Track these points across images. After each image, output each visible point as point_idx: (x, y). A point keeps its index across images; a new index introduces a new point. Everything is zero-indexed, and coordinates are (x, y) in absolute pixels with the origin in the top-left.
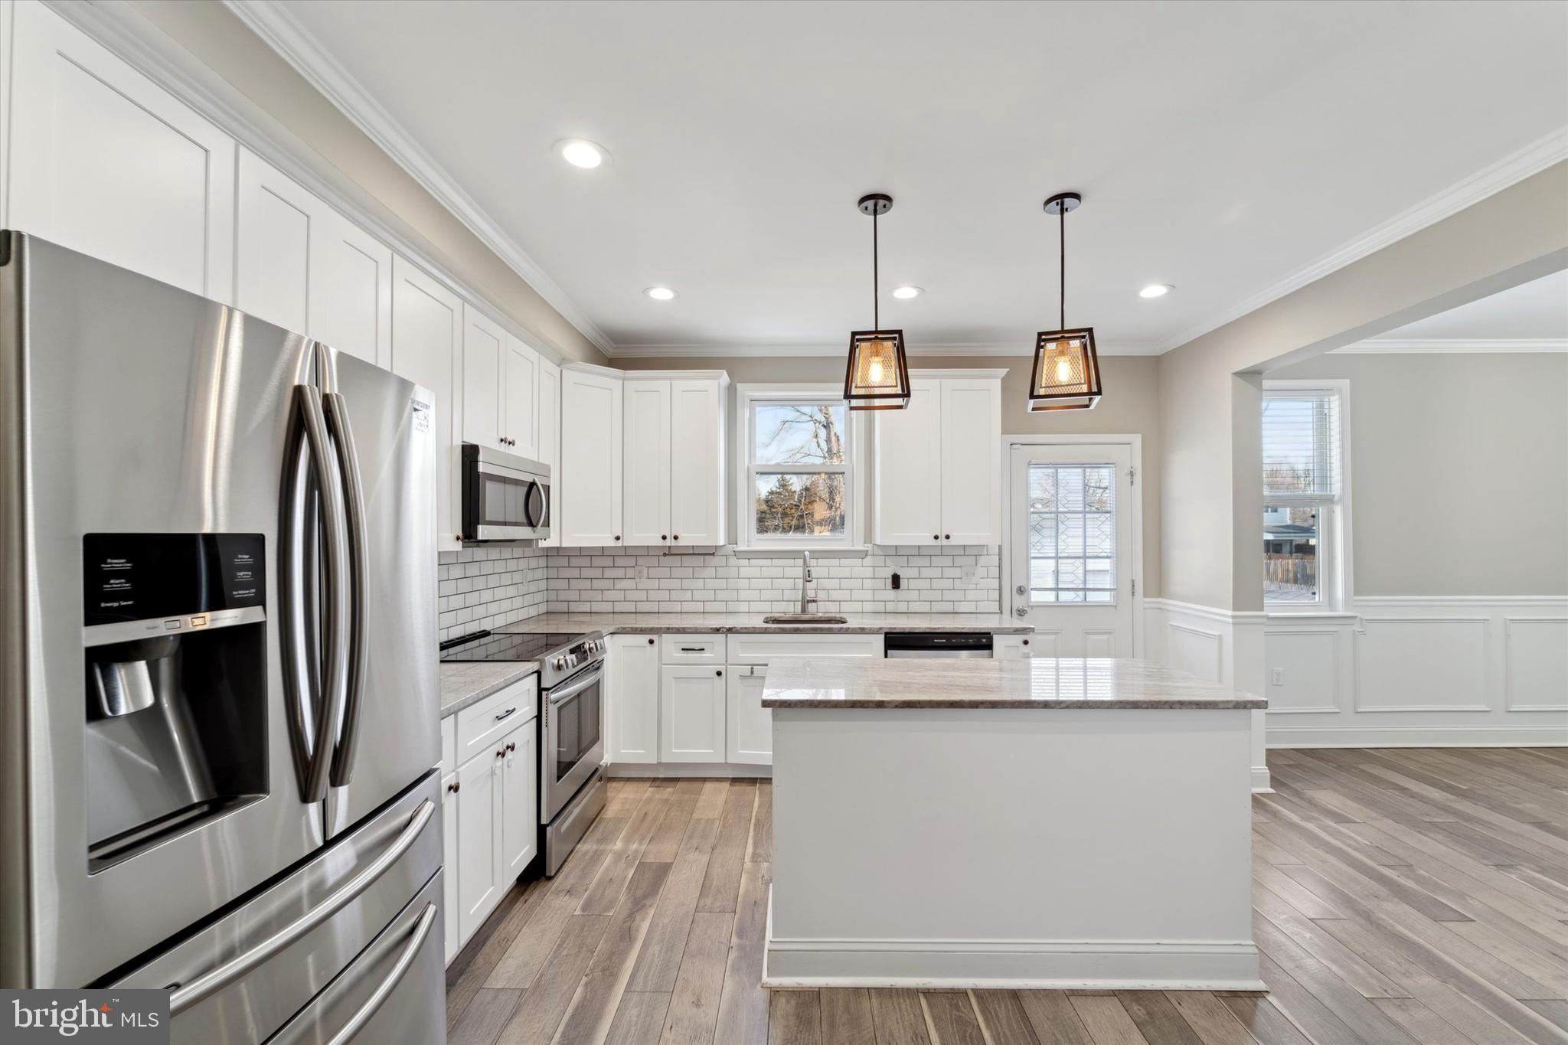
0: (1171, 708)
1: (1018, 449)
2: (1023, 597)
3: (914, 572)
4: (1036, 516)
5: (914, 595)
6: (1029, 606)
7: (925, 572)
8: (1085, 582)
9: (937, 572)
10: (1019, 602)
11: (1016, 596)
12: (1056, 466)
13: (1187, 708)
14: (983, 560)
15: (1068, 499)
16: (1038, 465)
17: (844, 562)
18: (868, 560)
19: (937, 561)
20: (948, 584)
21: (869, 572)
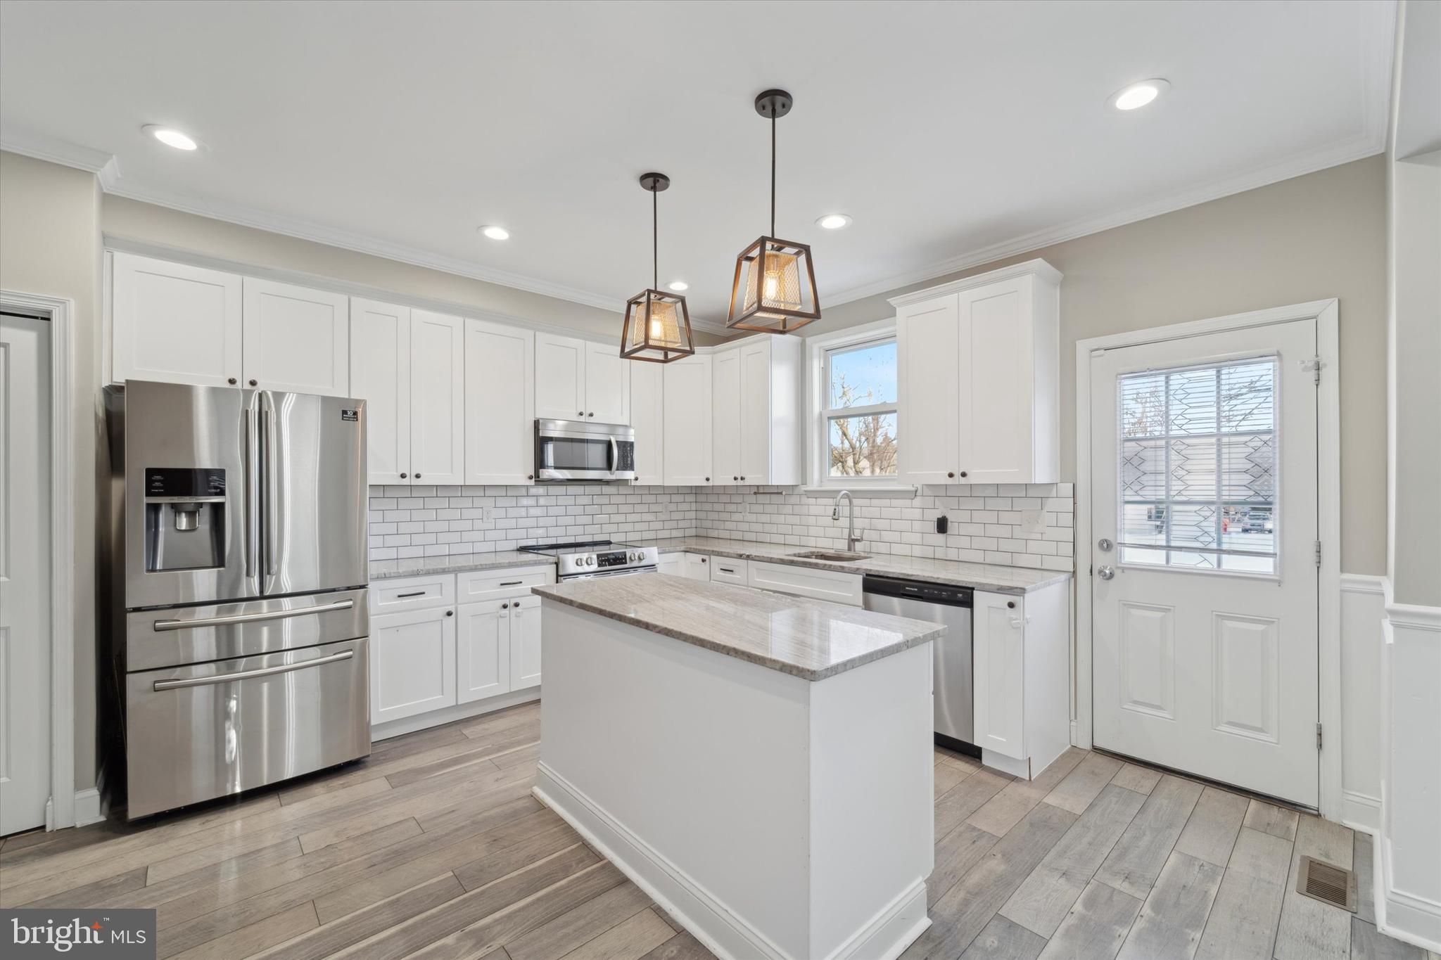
0: (728, 654)
1: (1102, 356)
2: (1109, 555)
3: (965, 516)
4: (1133, 444)
5: (965, 542)
6: (1118, 568)
7: (977, 516)
8: (1219, 543)
9: (992, 517)
10: (1103, 560)
11: (1098, 553)
12: (1168, 371)
13: (741, 658)
14: (1051, 504)
15: (1187, 416)
16: (1135, 374)
17: (895, 502)
18: (917, 502)
19: (991, 503)
20: (1005, 532)
21: (917, 513)
